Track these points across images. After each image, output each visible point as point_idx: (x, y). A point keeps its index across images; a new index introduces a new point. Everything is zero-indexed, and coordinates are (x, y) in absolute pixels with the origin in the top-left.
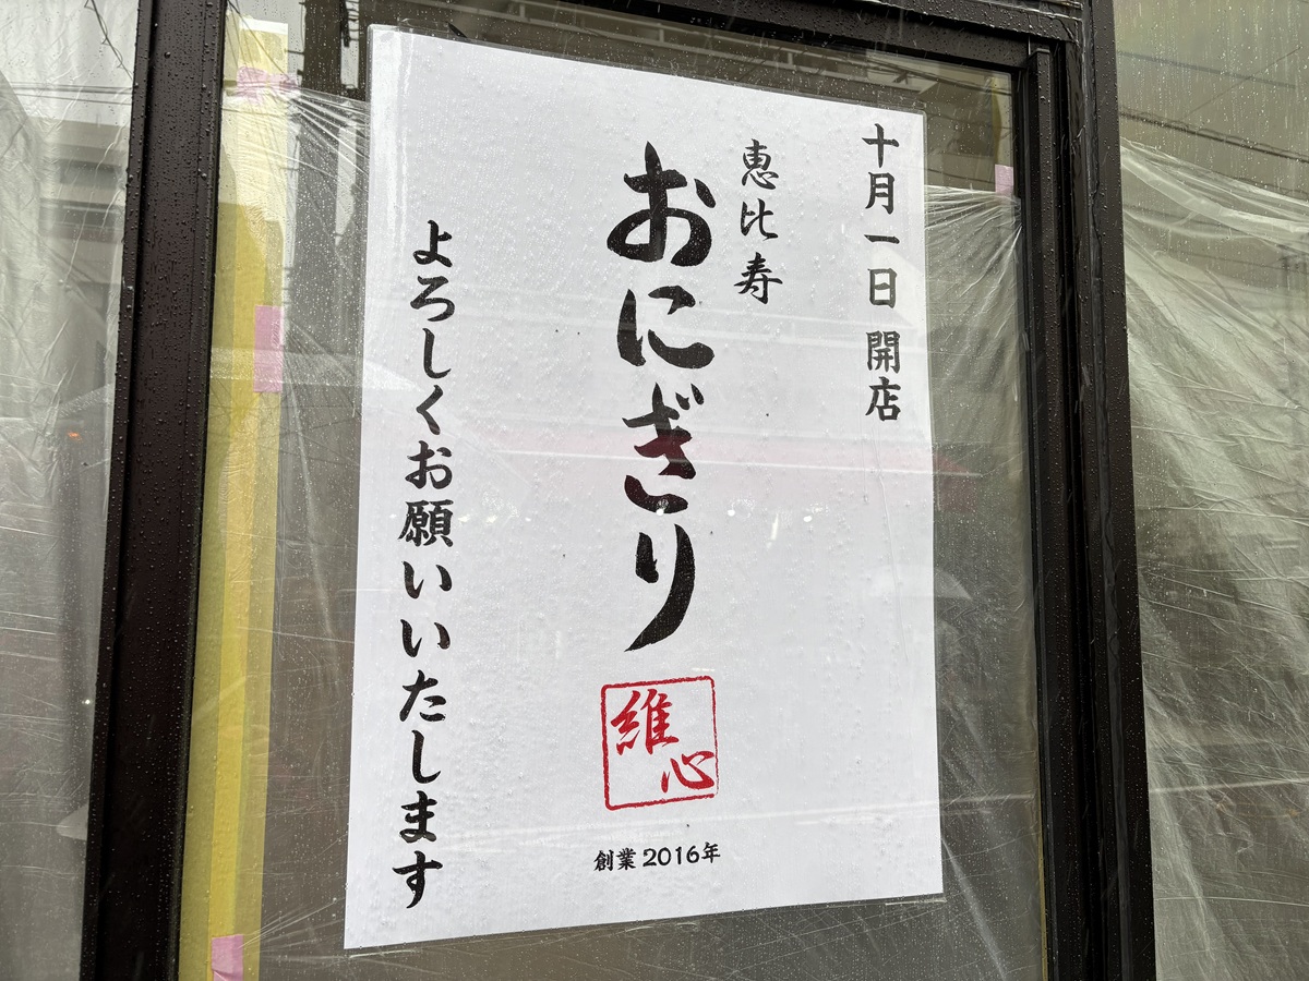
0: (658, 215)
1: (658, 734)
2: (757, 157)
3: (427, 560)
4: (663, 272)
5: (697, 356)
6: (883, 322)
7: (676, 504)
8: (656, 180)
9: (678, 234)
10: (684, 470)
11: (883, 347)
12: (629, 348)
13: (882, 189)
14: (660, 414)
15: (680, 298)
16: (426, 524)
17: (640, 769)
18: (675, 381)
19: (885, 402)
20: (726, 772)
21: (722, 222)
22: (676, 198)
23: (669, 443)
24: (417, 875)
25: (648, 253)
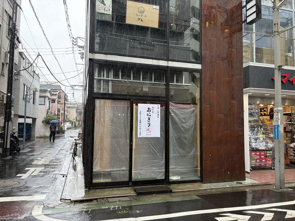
0: (149, 110)
1: (149, 130)
2: (153, 107)
3: (140, 124)
4: (149, 112)
5: (150, 115)
6: (158, 114)
7: (149, 121)
8: (149, 108)
9: (150, 111)
10: (150, 120)
11: (158, 115)
12: (148, 115)
13: (158, 108)
14: (149, 118)
15: (150, 113)
16: (140, 122)
17: (148, 131)
18: (149, 116)
19: (158, 117)
20: (151, 132)
21: (151, 110)
22: (149, 109)
23: (149, 119)
24: (140, 135)
25: (149, 111)
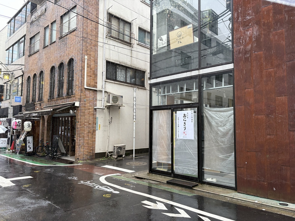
0: (184, 116)
1: (185, 133)
2: (188, 113)
3: (178, 127)
4: (185, 118)
5: (186, 120)
6: (192, 118)
7: (185, 126)
8: (184, 115)
9: (185, 116)
10: (185, 124)
11: (192, 119)
12: (184, 120)
13: (192, 113)
14: (185, 123)
15: (185, 119)
16: (178, 126)
17: (184, 134)
18: (185, 121)
19: (192, 122)
20: (187, 134)
21: (186, 116)
22: (185, 115)
24: (178, 137)
25: (184, 117)
